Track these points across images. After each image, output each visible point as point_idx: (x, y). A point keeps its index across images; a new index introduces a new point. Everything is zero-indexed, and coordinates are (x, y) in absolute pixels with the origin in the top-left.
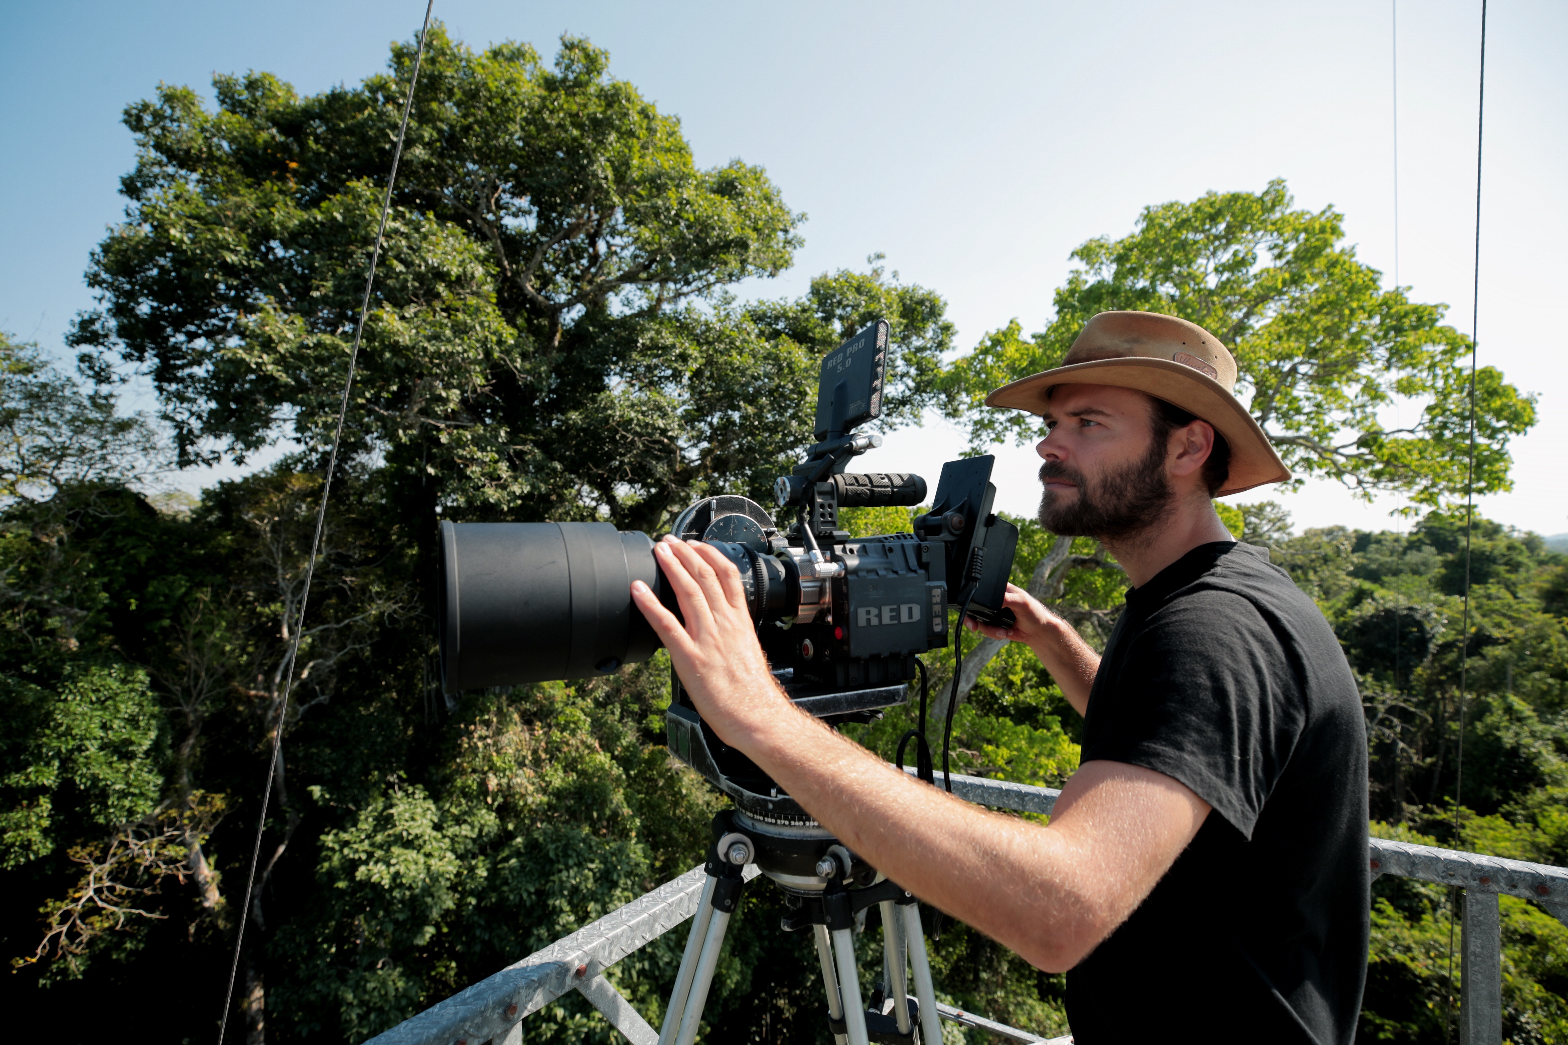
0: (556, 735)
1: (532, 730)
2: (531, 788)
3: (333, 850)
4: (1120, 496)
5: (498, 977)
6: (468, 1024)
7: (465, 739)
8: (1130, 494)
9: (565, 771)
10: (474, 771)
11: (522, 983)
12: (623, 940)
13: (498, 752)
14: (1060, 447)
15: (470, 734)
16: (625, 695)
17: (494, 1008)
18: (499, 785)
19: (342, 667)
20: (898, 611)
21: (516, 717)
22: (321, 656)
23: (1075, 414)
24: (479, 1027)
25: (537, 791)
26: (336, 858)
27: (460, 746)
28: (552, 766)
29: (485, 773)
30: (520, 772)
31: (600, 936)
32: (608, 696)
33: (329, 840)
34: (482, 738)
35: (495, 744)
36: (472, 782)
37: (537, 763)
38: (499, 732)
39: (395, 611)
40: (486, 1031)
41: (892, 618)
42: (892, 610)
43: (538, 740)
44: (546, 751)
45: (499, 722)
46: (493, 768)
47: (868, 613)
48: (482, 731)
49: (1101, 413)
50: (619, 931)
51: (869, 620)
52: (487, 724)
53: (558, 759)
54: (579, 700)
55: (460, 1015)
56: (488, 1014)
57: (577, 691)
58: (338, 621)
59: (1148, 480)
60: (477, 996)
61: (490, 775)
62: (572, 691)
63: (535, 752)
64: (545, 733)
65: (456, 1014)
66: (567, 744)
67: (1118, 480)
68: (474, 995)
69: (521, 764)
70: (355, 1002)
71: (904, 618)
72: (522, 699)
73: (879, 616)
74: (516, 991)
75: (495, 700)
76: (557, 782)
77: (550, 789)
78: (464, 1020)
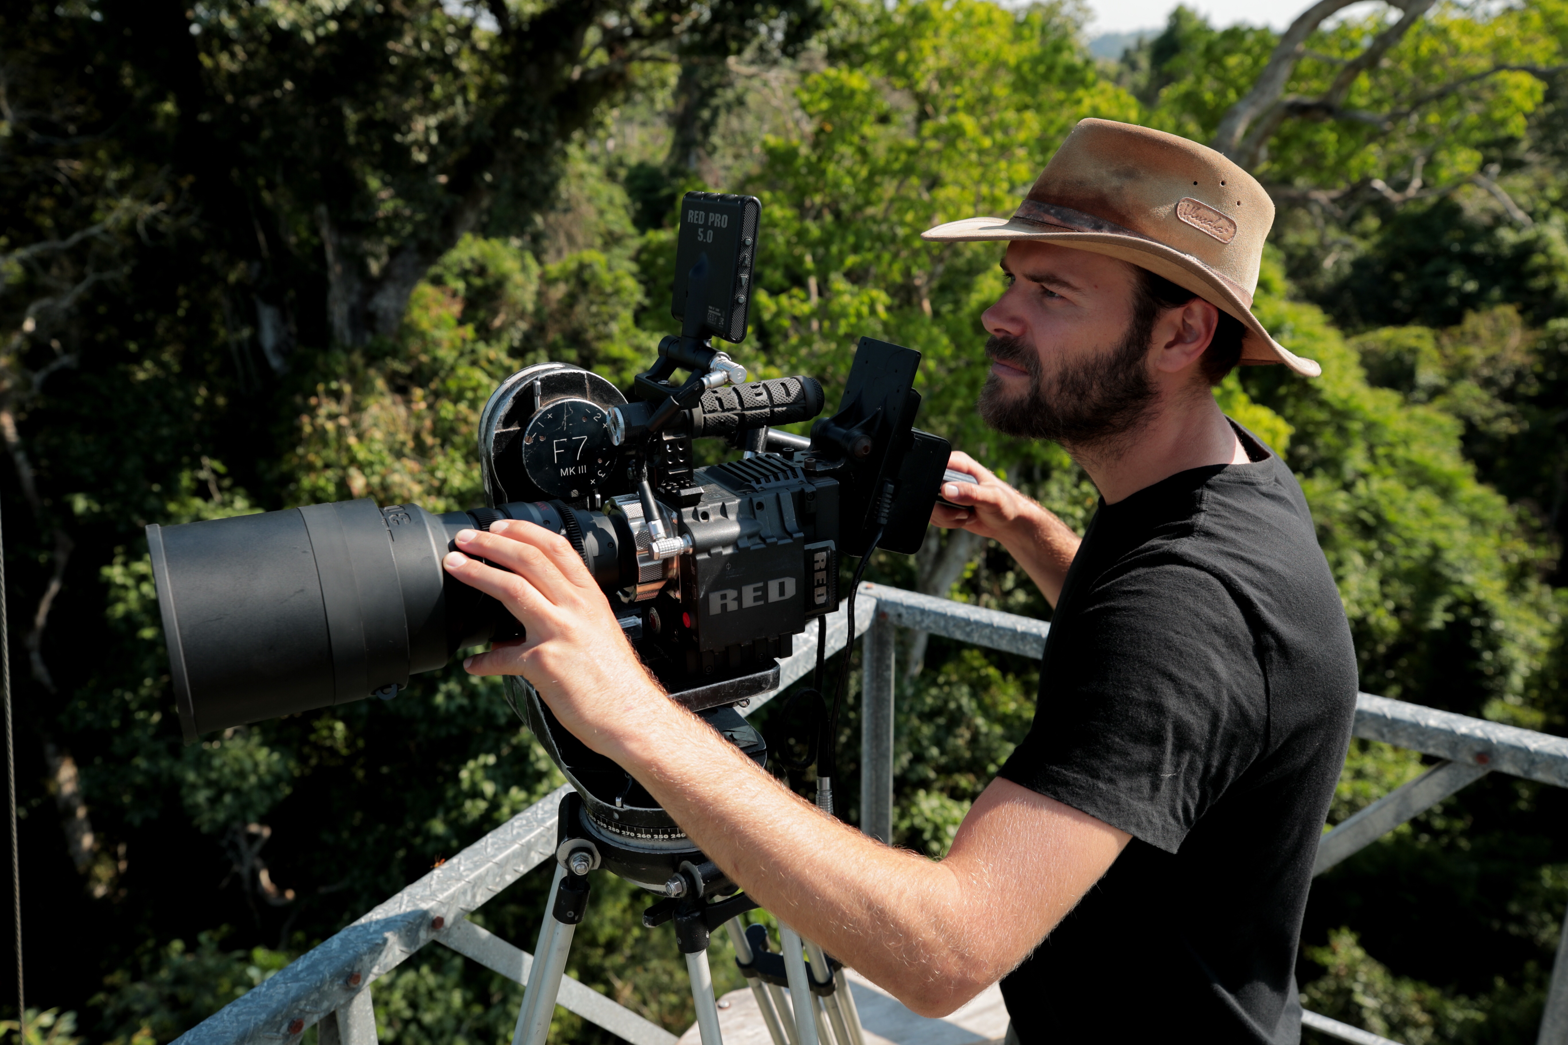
0: (447, 410)
1: (408, 402)
2: (417, 489)
3: (124, 587)
4: (1082, 395)
5: (335, 942)
6: (303, 1003)
7: (305, 419)
8: (1095, 393)
9: (467, 463)
10: (327, 466)
11: (364, 948)
12: (489, 879)
13: (360, 437)
14: (1014, 320)
15: (312, 412)
16: (554, 335)
17: (332, 982)
18: (368, 485)
19: (85, 307)
20: (765, 590)
21: (380, 384)
22: (46, 291)
23: (1034, 279)
24: (316, 1003)
25: (428, 493)
26: (132, 595)
27: (299, 429)
28: (445, 455)
29: (344, 468)
30: (397, 465)
31: (458, 880)
32: (527, 338)
33: (116, 573)
34: (332, 417)
35: (355, 425)
36: (326, 481)
37: (421, 451)
38: (357, 408)
39: (155, 219)
40: (325, 1004)
41: (756, 599)
42: (755, 590)
43: (419, 417)
44: (434, 433)
45: (355, 391)
46: (353, 461)
47: (724, 597)
48: (328, 407)
49: (1066, 284)
50: (482, 870)
51: (724, 606)
52: (337, 396)
53: (455, 447)
54: (481, 347)
55: (292, 994)
56: (326, 988)
57: (477, 330)
58: (64, 236)
59: (1121, 376)
60: (312, 968)
61: (353, 472)
62: (469, 331)
63: (417, 436)
64: (431, 407)
65: (286, 993)
66: (465, 421)
67: (1082, 375)
68: (308, 968)
69: (399, 454)
70: (200, 782)
71: (774, 595)
72: (386, 354)
73: (739, 599)
74: (358, 958)
75: (342, 357)
76: (457, 481)
77: (446, 489)
78: (297, 999)
